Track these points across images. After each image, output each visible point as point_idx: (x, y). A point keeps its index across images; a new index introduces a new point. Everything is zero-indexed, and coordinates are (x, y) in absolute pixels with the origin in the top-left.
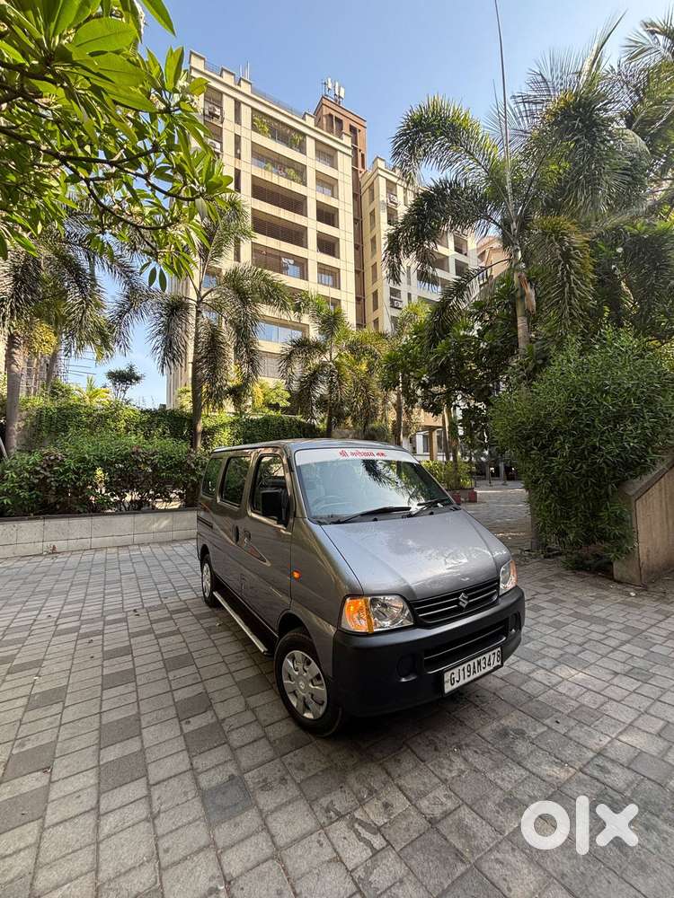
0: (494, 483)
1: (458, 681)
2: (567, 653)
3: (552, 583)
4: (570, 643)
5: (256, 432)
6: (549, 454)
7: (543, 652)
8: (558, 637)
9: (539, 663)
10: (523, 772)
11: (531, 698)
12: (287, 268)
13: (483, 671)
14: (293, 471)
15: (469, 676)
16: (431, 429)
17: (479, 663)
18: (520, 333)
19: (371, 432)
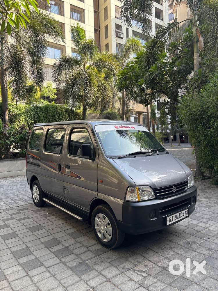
0: (173, 145)
1: (172, 221)
2: (213, 216)
3: (206, 191)
4: (214, 213)
5: (42, 114)
6: (207, 128)
7: (202, 217)
8: (209, 211)
9: (201, 220)
10: (196, 253)
11: (198, 232)
12: (50, 7)
13: (181, 218)
14: (95, 135)
15: (176, 219)
16: (139, 113)
17: (180, 215)
18: (195, 62)
19: (108, 115)
